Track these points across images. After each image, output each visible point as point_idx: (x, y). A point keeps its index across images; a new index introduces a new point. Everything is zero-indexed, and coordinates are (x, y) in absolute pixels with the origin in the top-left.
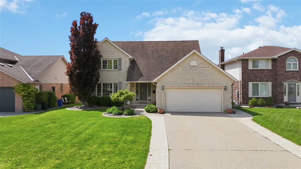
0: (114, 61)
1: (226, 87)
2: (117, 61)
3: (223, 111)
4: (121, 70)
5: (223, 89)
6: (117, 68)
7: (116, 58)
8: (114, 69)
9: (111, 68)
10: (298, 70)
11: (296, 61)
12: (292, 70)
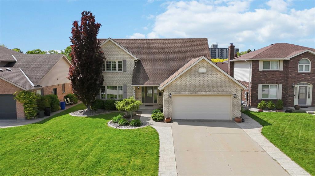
0: (119, 62)
1: (235, 95)
2: (121, 62)
3: (231, 119)
4: (126, 72)
5: (232, 96)
6: (121, 70)
7: (121, 59)
8: (118, 70)
9: (115, 70)
10: (310, 72)
11: (309, 63)
12: (304, 72)
